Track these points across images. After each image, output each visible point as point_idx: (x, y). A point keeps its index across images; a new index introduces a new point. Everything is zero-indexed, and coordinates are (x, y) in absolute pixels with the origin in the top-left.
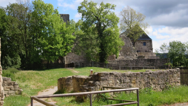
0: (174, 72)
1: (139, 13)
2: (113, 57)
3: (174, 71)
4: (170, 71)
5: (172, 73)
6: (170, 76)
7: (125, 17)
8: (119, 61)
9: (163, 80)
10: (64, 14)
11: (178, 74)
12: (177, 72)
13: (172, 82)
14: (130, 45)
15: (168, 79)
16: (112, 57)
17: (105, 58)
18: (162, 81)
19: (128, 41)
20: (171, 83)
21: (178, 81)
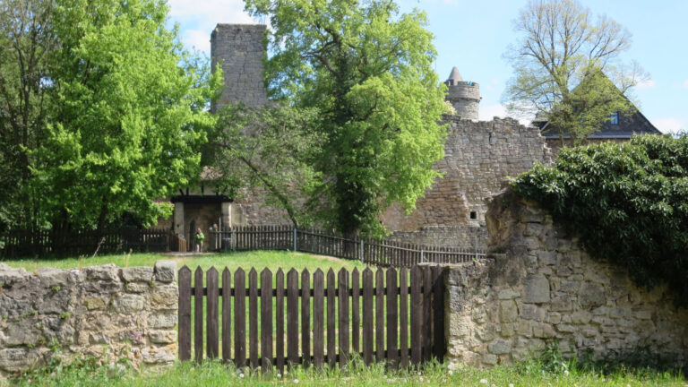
0: (123, 280)
1: (605, 17)
2: (459, 213)
3: (127, 277)
4: (89, 273)
5: (103, 286)
6: (86, 304)
7: (542, 35)
8: (479, 230)
9: (24, 322)
10: (244, 26)
11: (158, 297)
12: (149, 283)
13: (96, 338)
14: (541, 158)
15: (63, 320)
16: (453, 213)
17: (361, 215)
18: (13, 329)
19: (531, 140)
20: (92, 342)
21: (152, 332)
